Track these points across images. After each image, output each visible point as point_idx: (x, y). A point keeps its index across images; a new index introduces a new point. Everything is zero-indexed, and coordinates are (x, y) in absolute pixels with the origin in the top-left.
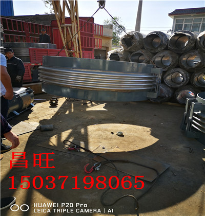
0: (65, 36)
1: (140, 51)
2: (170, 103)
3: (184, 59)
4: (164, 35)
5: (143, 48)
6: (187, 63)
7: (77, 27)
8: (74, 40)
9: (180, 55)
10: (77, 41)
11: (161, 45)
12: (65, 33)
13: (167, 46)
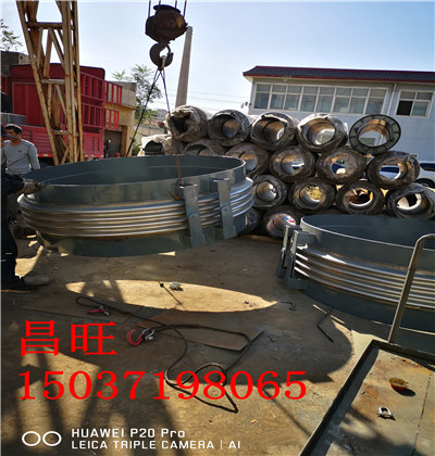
0: (49, 101)
1: (201, 142)
2: (255, 237)
3: (278, 160)
4: (244, 116)
5: (207, 137)
6: (283, 166)
7: (76, 87)
8: (69, 111)
9: (271, 153)
10: (74, 114)
11: (239, 134)
12: (50, 95)
13: (249, 137)
